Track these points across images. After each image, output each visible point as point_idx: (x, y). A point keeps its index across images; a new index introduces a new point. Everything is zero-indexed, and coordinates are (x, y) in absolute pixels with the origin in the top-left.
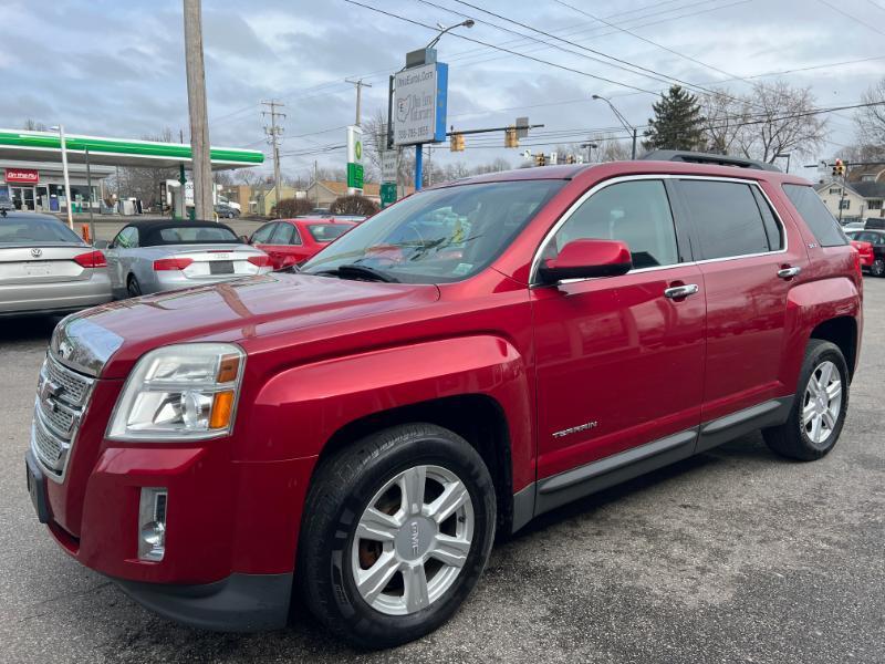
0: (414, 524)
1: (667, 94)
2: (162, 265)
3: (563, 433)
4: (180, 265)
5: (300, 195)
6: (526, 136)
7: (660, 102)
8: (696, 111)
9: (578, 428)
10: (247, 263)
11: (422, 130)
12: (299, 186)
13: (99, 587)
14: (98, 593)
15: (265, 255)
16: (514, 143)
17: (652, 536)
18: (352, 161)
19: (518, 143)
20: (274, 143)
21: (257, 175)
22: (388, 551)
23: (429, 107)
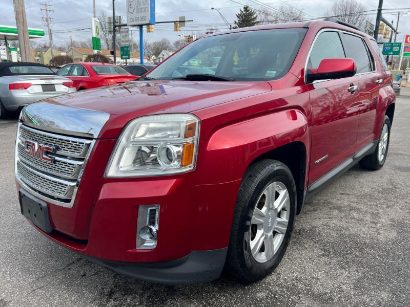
0: (270, 214)
1: (243, 10)
2: (13, 87)
3: (318, 161)
4: (25, 87)
5: (63, 54)
6: (184, 26)
7: (240, 13)
8: (255, 18)
9: (322, 158)
10: (62, 85)
11: (143, 18)
12: (61, 49)
13: (68, 266)
14: (69, 269)
15: (72, 81)
16: (178, 29)
17: (339, 208)
18: (95, 36)
19: (180, 29)
20: (48, 26)
21: (38, 43)
22: (260, 229)
23: (146, 6)
